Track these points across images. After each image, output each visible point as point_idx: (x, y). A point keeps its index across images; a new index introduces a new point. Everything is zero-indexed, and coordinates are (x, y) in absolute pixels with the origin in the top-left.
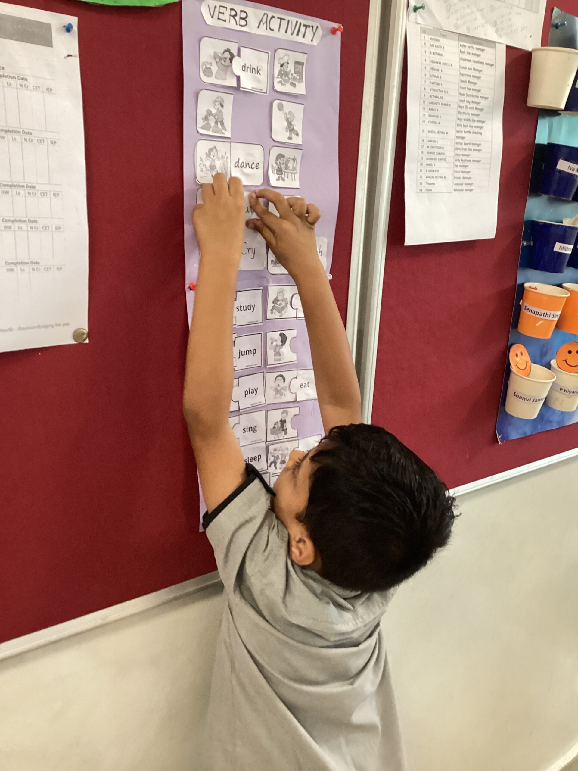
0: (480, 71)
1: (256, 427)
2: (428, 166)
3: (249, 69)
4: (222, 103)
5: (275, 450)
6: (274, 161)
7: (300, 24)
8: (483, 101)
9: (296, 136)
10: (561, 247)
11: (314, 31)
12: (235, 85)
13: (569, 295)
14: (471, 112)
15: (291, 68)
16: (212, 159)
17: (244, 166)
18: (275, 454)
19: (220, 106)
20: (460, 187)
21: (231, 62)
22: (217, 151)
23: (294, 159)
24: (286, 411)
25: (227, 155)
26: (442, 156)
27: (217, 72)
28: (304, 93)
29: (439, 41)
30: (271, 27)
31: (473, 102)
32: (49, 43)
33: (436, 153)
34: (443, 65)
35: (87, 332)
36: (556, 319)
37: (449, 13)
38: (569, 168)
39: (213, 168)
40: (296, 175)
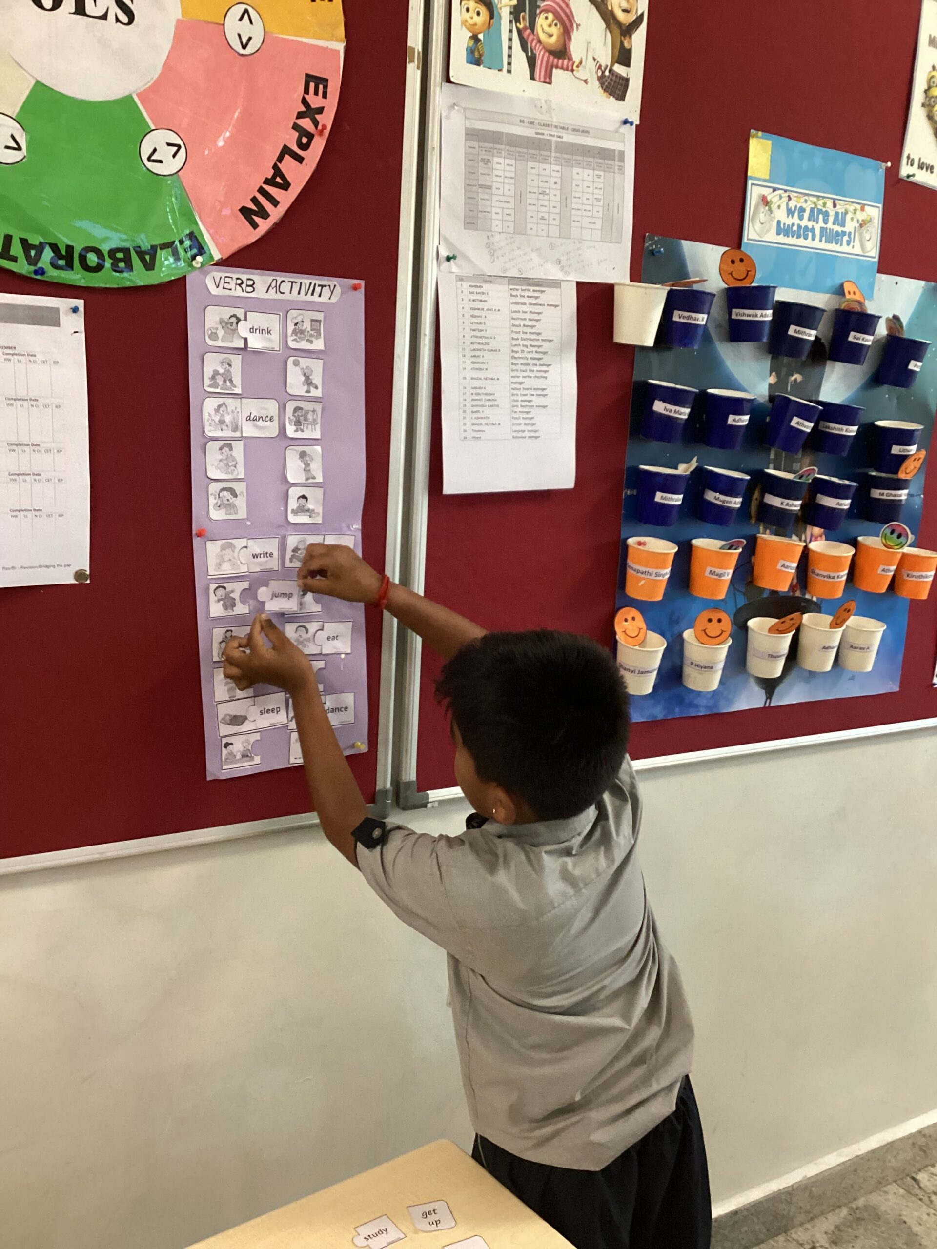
0: (539, 313)
2: (474, 413)
3: (258, 331)
4: (230, 363)
6: (292, 414)
7: (315, 285)
9: (315, 390)
10: (664, 497)
11: (332, 289)
12: (242, 346)
14: (529, 356)
15: (307, 325)
16: (221, 414)
17: (256, 419)
19: (227, 366)
21: (238, 326)
22: (226, 406)
23: (314, 411)
26: (493, 403)
27: (223, 336)
28: (322, 348)
29: (481, 287)
30: (281, 290)
31: (531, 346)
32: (57, 324)
33: (483, 399)
34: (487, 312)
35: (88, 573)
36: (661, 578)
37: (493, 257)
38: (665, 409)
39: (222, 422)
40: (316, 426)
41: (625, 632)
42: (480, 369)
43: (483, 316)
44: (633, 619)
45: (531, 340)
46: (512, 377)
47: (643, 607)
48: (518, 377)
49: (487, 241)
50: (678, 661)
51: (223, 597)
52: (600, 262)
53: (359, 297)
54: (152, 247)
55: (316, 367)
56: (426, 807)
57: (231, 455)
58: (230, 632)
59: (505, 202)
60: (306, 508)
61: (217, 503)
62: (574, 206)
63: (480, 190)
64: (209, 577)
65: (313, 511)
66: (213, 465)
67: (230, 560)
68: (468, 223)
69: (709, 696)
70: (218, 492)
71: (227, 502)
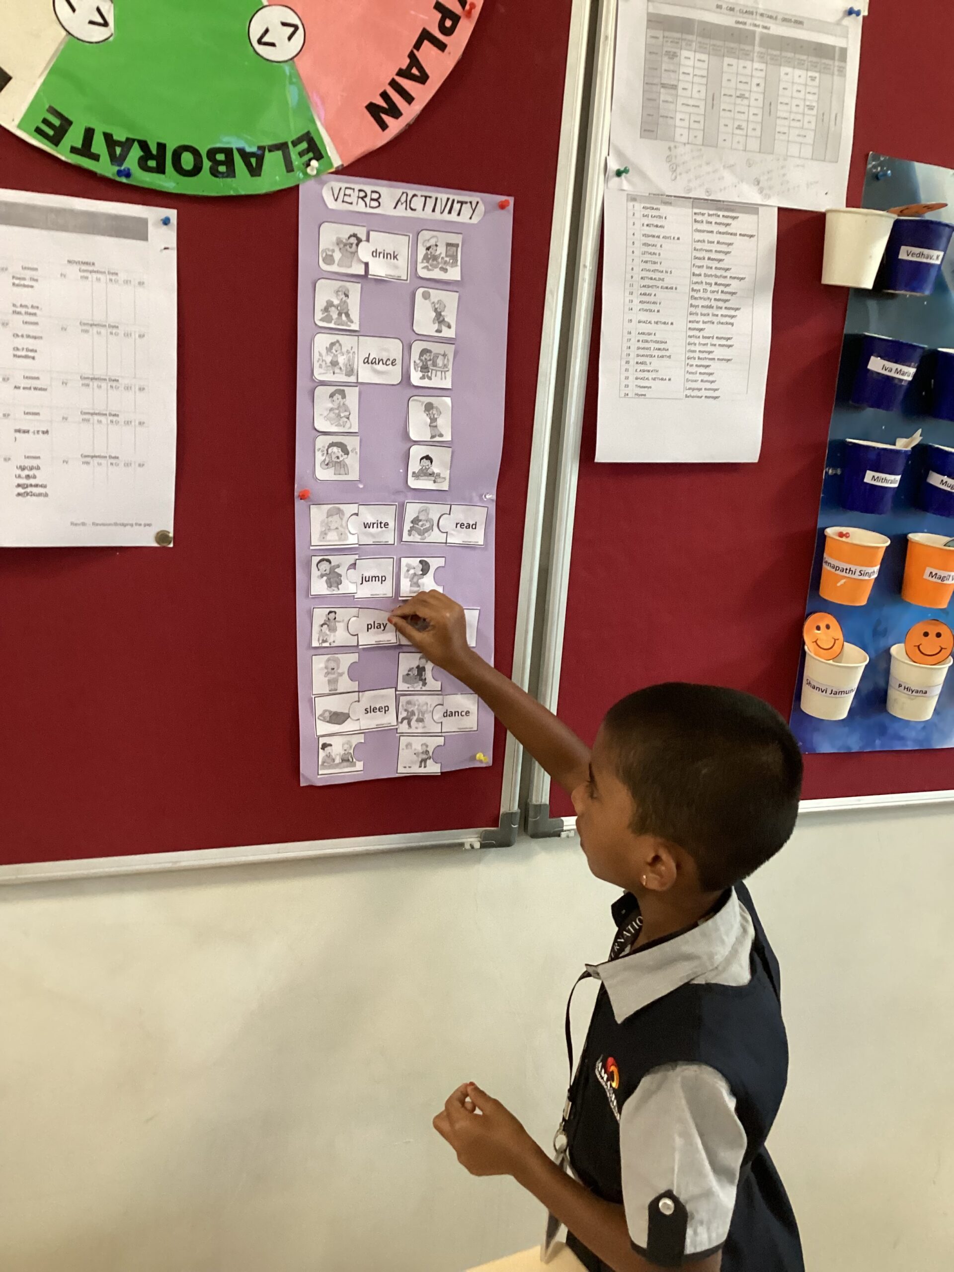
0: (729, 244)
2: (639, 365)
3: (382, 255)
4: (347, 293)
5: (409, 703)
6: (418, 357)
7: (453, 201)
8: (735, 283)
9: (447, 329)
10: (874, 477)
11: (474, 207)
12: (362, 272)
14: (713, 296)
15: (441, 250)
16: (334, 354)
17: (375, 362)
18: (410, 708)
19: (343, 296)
21: (358, 248)
22: (340, 345)
23: (444, 355)
25: (353, 350)
26: (663, 353)
27: (339, 260)
28: (459, 279)
29: (658, 209)
30: (412, 206)
31: (716, 284)
32: (144, 237)
33: (652, 349)
34: (664, 239)
35: (171, 535)
36: (867, 578)
37: (674, 174)
38: (884, 367)
39: (334, 364)
40: (446, 373)
41: (816, 642)
42: (651, 311)
43: (659, 246)
44: (828, 627)
45: (716, 276)
46: (690, 322)
47: (841, 612)
48: (698, 322)
49: (668, 153)
50: (882, 683)
51: (328, 572)
52: (808, 185)
53: (507, 218)
54: (259, 148)
55: (450, 301)
56: (559, 836)
57: (344, 404)
58: (333, 614)
59: (693, 106)
60: (430, 471)
61: (325, 459)
62: (780, 114)
63: (662, 90)
64: (311, 548)
65: (438, 475)
66: (321, 415)
67: (337, 528)
68: (645, 130)
69: (920, 727)
70: (326, 448)
71: (336, 460)
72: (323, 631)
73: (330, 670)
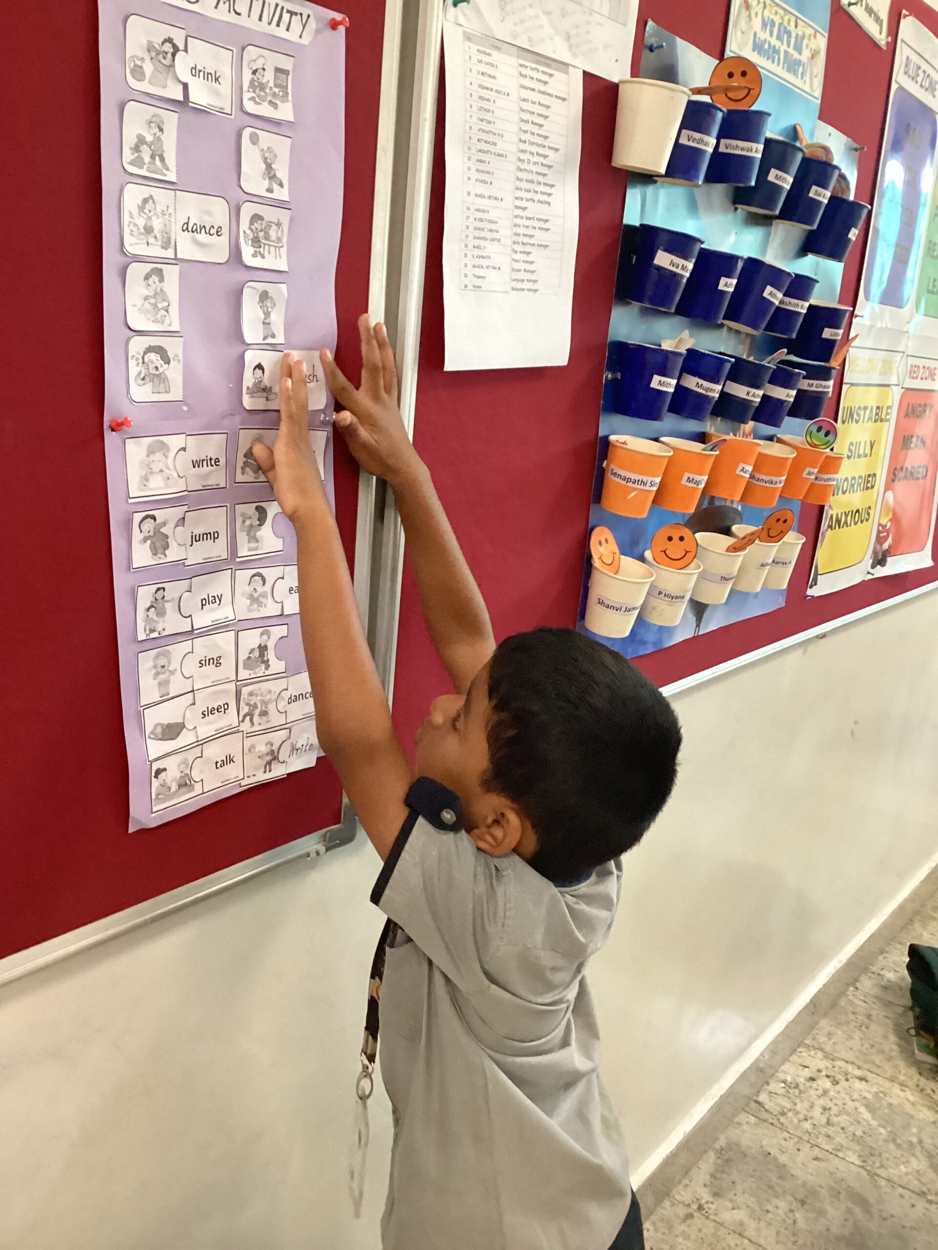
0: (548, 107)
1: (220, 657)
2: (476, 249)
3: (202, 74)
4: (161, 125)
5: (251, 694)
6: (248, 226)
7: (283, 9)
8: (551, 154)
9: (279, 187)
10: (660, 381)
11: (304, 21)
12: (181, 99)
13: (671, 454)
14: (535, 169)
15: (269, 77)
16: (148, 216)
17: (197, 229)
18: (251, 700)
19: (157, 130)
20: (519, 285)
21: (174, 60)
22: (154, 202)
23: (278, 225)
24: (268, 630)
25: (170, 211)
26: (495, 235)
27: (152, 75)
28: (291, 118)
29: (489, 54)
30: (236, 8)
31: (537, 154)
33: (486, 229)
34: (496, 94)
36: (651, 488)
37: (503, 13)
38: (667, 261)
39: (149, 230)
40: (281, 249)
41: (600, 556)
42: (484, 182)
43: (492, 101)
44: (607, 541)
45: (538, 145)
47: (616, 524)
48: (522, 199)
51: (151, 533)
52: (603, 48)
57: (161, 290)
58: (161, 591)
60: (262, 385)
61: (141, 372)
65: (271, 390)
66: (135, 306)
67: (161, 471)
70: (142, 354)
71: (155, 372)
72: (150, 616)
73: (159, 669)
